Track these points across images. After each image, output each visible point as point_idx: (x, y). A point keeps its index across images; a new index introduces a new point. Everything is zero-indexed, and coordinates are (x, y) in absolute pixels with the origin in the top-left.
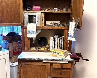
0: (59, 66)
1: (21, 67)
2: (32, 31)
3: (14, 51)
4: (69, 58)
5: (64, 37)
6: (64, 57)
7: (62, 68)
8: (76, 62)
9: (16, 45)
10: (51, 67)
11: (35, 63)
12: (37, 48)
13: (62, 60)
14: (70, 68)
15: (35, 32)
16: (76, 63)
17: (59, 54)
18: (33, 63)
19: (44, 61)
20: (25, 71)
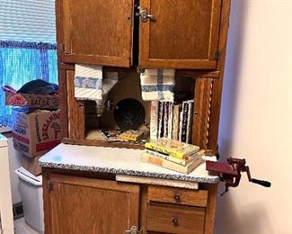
0: (167, 197)
1: (51, 189)
2: (90, 79)
3: (40, 141)
4: (201, 173)
5: (193, 103)
6: (186, 169)
7: (178, 204)
8: (227, 185)
9: (47, 121)
10: (144, 197)
11: (91, 180)
12: (106, 134)
13: (179, 179)
14: (205, 205)
15: (99, 83)
16: (227, 190)
17: (169, 157)
18: (87, 179)
19: (119, 178)
20: (62, 204)
